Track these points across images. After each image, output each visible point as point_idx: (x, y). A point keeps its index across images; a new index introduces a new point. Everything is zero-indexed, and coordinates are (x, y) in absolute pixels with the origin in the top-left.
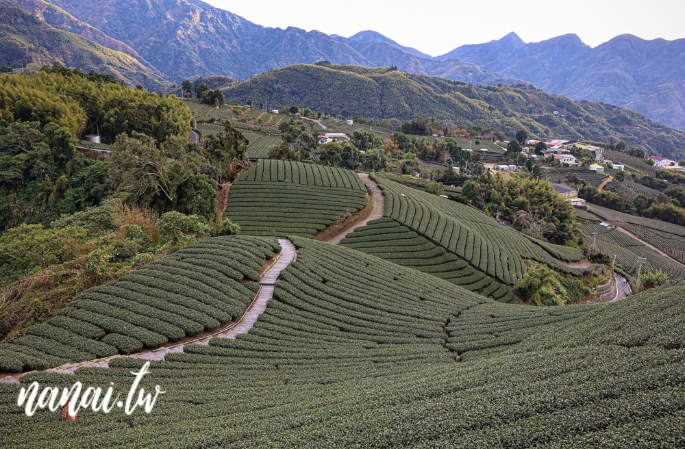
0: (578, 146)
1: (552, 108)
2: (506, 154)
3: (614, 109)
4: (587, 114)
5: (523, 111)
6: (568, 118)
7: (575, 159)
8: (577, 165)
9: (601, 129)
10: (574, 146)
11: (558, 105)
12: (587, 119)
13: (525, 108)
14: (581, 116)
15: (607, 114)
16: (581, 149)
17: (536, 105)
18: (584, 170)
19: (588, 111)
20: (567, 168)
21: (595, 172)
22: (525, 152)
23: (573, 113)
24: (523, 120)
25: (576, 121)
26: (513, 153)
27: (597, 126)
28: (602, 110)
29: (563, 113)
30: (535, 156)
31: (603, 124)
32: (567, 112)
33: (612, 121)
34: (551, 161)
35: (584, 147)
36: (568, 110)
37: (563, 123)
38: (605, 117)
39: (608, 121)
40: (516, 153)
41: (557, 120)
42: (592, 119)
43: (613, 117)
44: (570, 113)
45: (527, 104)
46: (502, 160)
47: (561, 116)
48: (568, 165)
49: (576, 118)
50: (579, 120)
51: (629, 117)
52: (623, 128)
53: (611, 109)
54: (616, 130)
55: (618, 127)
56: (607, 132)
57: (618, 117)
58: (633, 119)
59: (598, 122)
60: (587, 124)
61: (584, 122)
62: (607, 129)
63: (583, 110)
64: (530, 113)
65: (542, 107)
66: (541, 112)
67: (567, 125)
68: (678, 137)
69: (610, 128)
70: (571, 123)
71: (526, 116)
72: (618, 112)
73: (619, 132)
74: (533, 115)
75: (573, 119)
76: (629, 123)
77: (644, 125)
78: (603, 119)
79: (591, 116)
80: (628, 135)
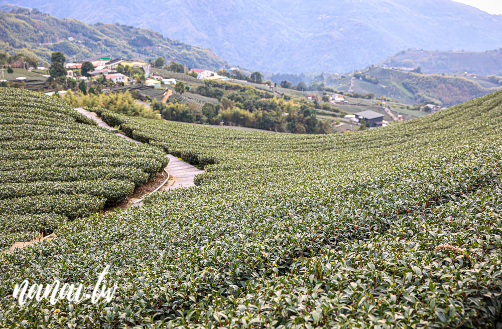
0: (124, 64)
1: (66, 34)
2: (50, 80)
3: (132, 30)
4: (105, 37)
5: (33, 40)
6: (86, 44)
7: (126, 78)
8: (132, 83)
9: (123, 52)
10: (119, 64)
11: (71, 31)
12: (106, 43)
13: (34, 36)
14: (100, 40)
15: (126, 36)
16: (127, 67)
17: (47, 33)
18: (142, 87)
19: (105, 34)
20: (123, 88)
21: (152, 87)
22: (70, 75)
23: (90, 38)
24: (37, 51)
25: (95, 46)
26: (59, 78)
27: (119, 50)
28: (120, 32)
29: (79, 39)
30: (84, 78)
31: (125, 47)
32: (84, 37)
33: (133, 43)
34: (103, 81)
35: (131, 65)
36: (84, 35)
37: (83, 50)
38: (125, 39)
39: (129, 43)
40: (62, 77)
41: (75, 47)
42: (111, 42)
43: (133, 38)
44: (87, 38)
45: (35, 32)
47: (77, 43)
48: (123, 84)
49: (95, 43)
50: (99, 45)
51: (148, 37)
52: (145, 50)
53: (129, 30)
54: (139, 52)
55: (140, 49)
56: (131, 55)
57: (138, 38)
58: (153, 39)
59: (119, 45)
60: (108, 49)
61: (104, 46)
62: (130, 52)
63: (100, 33)
64: (42, 42)
65: (54, 34)
66: (54, 40)
67: (87, 51)
68: (198, 52)
69: (133, 51)
70: (90, 49)
71: (38, 46)
72: (137, 33)
73: (142, 53)
74: (47, 44)
75: (92, 44)
76: (150, 43)
77: (164, 44)
78: (123, 41)
79: (111, 40)
80: (152, 56)
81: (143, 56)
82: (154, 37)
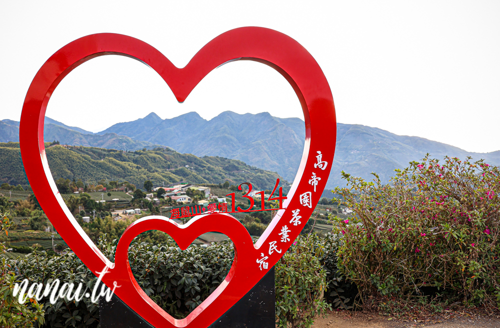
0: (192, 188)
1: (184, 163)
2: (133, 201)
3: (226, 161)
4: (209, 165)
5: (163, 167)
6: (196, 169)
7: (188, 198)
9: (219, 174)
11: (188, 161)
12: (209, 169)
13: (164, 165)
14: (205, 167)
15: (222, 164)
17: (172, 162)
19: (209, 163)
23: (199, 165)
24: (164, 174)
25: (202, 171)
27: (216, 173)
28: (219, 162)
29: (192, 166)
30: (157, 199)
31: (220, 171)
33: (226, 169)
34: (169, 202)
36: (195, 164)
37: (193, 173)
38: (221, 166)
39: (223, 169)
40: (141, 199)
41: (188, 171)
42: (212, 168)
43: (226, 166)
44: (197, 166)
45: (165, 162)
46: (130, 206)
47: (191, 169)
48: (181, 203)
49: (202, 169)
50: (204, 170)
51: (236, 165)
52: (234, 173)
53: (224, 161)
54: (230, 174)
55: (230, 172)
56: (224, 176)
57: (230, 166)
58: (239, 166)
59: (217, 170)
60: (210, 172)
61: (207, 171)
62: (224, 174)
63: (206, 162)
64: (169, 168)
65: (176, 163)
66: (176, 167)
67: (196, 174)
68: (268, 175)
69: (226, 174)
70: (198, 173)
71: (166, 171)
72: (229, 162)
73: (231, 175)
74: (171, 170)
75: (200, 169)
76: (237, 169)
77: (246, 169)
78: (220, 168)
79: (212, 166)
80: (238, 177)
81: (232, 177)
82: (240, 165)
